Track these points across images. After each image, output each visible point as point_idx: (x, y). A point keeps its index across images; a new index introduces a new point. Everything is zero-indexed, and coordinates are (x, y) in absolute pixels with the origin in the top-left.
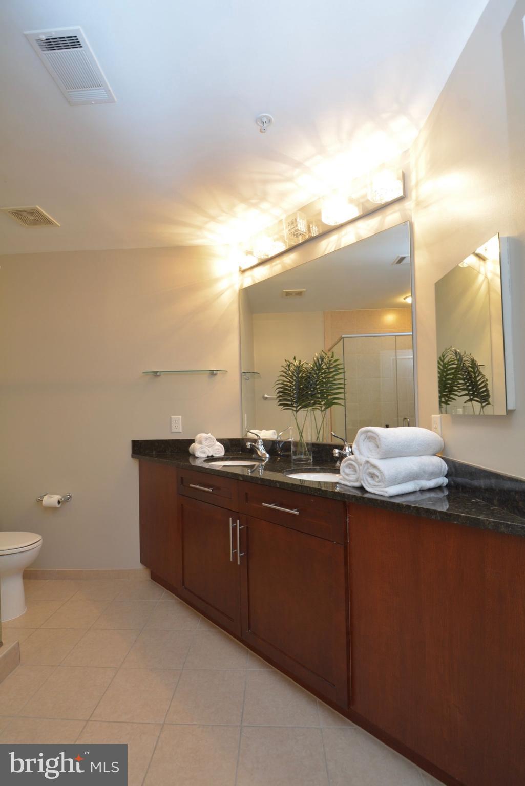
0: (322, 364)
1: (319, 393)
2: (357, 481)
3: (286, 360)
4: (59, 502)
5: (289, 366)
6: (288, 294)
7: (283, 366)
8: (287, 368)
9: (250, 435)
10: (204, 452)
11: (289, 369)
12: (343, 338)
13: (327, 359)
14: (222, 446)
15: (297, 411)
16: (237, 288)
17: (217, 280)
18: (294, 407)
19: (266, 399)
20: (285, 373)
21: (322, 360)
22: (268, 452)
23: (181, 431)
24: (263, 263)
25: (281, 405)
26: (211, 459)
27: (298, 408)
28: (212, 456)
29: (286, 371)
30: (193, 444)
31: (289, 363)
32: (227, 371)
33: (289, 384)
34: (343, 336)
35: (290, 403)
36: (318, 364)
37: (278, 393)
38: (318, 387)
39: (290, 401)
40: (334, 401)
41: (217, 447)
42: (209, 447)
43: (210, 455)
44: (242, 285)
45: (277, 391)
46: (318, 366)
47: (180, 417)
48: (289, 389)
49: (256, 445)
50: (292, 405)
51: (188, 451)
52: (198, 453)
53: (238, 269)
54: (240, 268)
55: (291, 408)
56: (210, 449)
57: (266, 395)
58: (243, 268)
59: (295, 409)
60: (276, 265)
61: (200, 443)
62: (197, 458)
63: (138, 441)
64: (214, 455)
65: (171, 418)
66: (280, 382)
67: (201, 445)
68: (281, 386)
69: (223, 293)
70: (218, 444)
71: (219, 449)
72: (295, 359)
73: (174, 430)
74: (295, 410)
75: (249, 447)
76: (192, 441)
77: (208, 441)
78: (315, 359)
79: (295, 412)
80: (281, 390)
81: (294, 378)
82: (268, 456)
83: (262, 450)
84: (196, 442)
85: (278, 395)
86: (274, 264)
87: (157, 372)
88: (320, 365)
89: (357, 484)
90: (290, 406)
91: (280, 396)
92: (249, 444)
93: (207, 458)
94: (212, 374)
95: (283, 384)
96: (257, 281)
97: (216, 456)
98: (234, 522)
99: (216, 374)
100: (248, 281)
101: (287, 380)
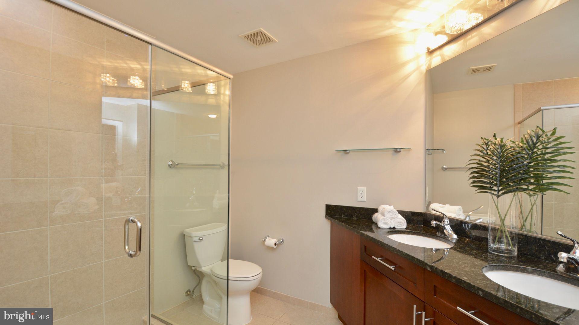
0: (537, 143)
1: (532, 177)
3: (482, 138)
4: (275, 244)
5: (487, 144)
6: (475, 71)
7: (478, 145)
8: (485, 147)
9: (433, 211)
10: (386, 224)
11: (487, 148)
12: (543, 110)
13: (544, 137)
14: (405, 219)
15: (498, 196)
16: (424, 69)
17: (404, 64)
18: (495, 190)
19: (445, 170)
20: (481, 151)
21: (538, 137)
22: (456, 232)
23: (366, 201)
24: (454, 39)
26: (394, 231)
27: (500, 193)
28: (394, 228)
29: (481, 149)
30: (376, 214)
31: (486, 141)
32: (411, 149)
33: (486, 164)
34: (542, 108)
35: (489, 186)
36: (531, 143)
37: (471, 173)
38: (531, 170)
39: (488, 183)
41: (399, 220)
42: (391, 219)
43: (392, 226)
44: (429, 65)
47: (366, 188)
48: (487, 169)
49: (442, 224)
50: (491, 188)
51: (372, 219)
52: (381, 224)
53: (426, 50)
54: (428, 49)
55: (490, 191)
56: (392, 221)
57: (445, 166)
58: (432, 48)
59: (496, 193)
60: (472, 38)
61: (383, 215)
62: (380, 228)
63: (330, 205)
64: (396, 227)
65: (357, 188)
66: (475, 161)
67: (384, 217)
68: (477, 166)
69: (409, 76)
70: (400, 216)
71: (401, 223)
72: (494, 136)
73: (359, 199)
74: (495, 195)
75: (434, 226)
76: (375, 211)
77: (390, 214)
78: (526, 136)
79: (495, 197)
80: (475, 170)
81: (495, 158)
82: (455, 236)
83: (448, 230)
84: (379, 213)
85: (472, 175)
87: (347, 150)
88: (535, 144)
90: (489, 190)
92: (434, 223)
93: (389, 230)
94: (395, 152)
95: (478, 164)
96: (447, 59)
97: (398, 227)
98: (419, 311)
99: (399, 152)
100: (436, 60)
101: (485, 160)
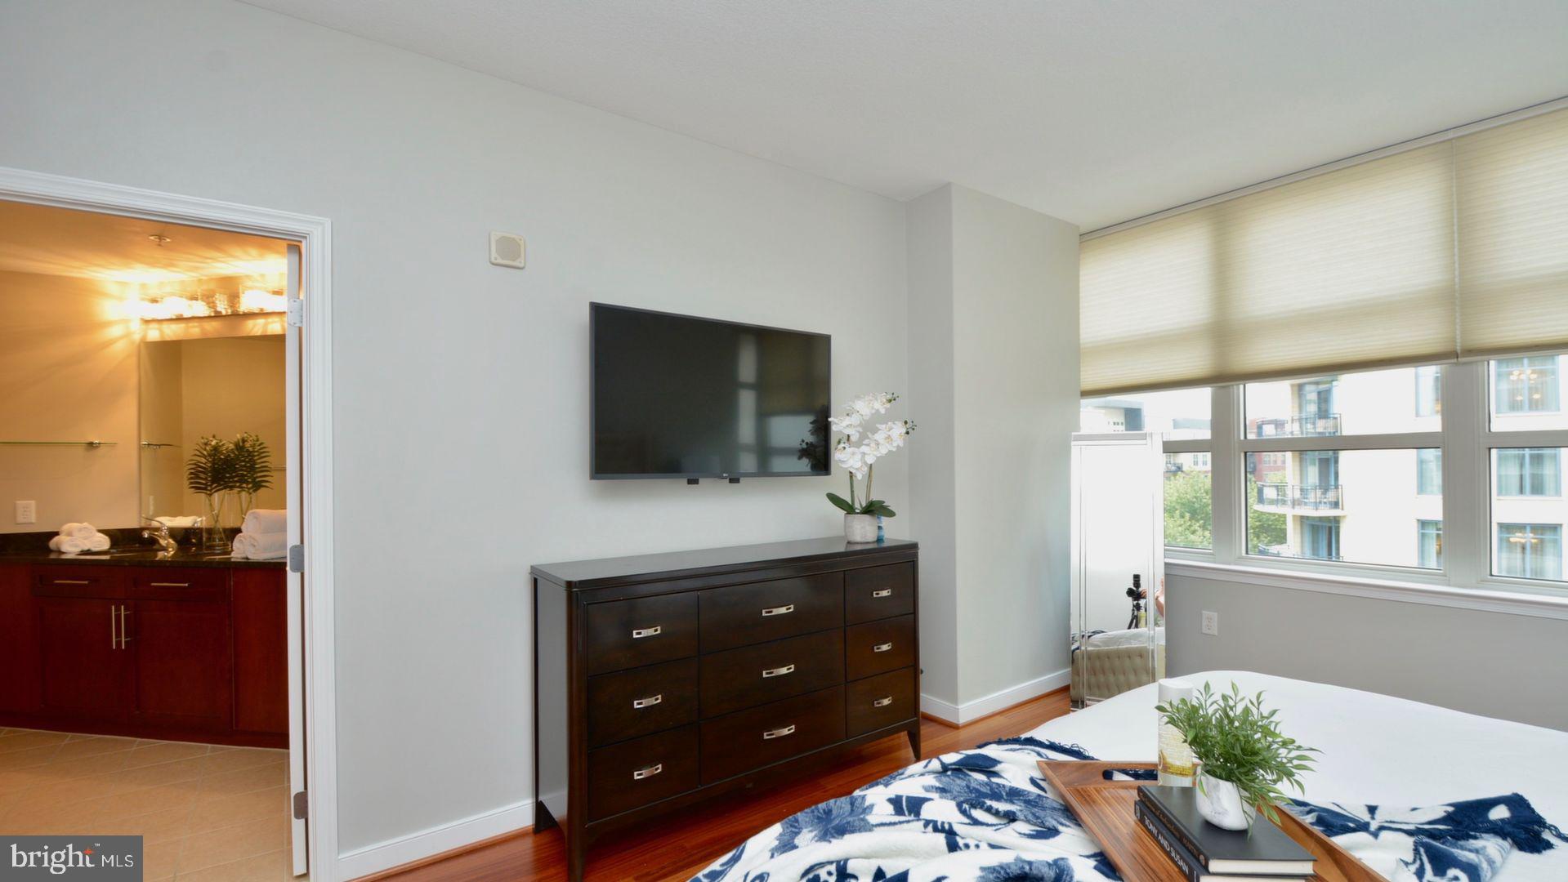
0: (244, 446)
2: (244, 553)
3: (202, 438)
5: (205, 444)
8: (203, 447)
9: (155, 524)
10: (76, 546)
11: (205, 448)
13: (250, 441)
14: (107, 538)
15: (210, 495)
16: (136, 339)
18: (208, 489)
20: (200, 452)
21: (244, 442)
22: (175, 541)
23: (34, 522)
25: (193, 487)
26: (87, 552)
27: (213, 491)
29: (201, 450)
30: (57, 536)
31: (205, 442)
32: (116, 444)
33: (202, 464)
35: (203, 486)
39: (202, 483)
40: (264, 484)
41: (99, 539)
42: (85, 540)
43: (87, 548)
44: (144, 337)
45: (188, 473)
46: (240, 447)
48: (200, 469)
49: (158, 534)
50: (205, 489)
51: (47, 547)
52: (66, 547)
53: (139, 317)
54: (143, 319)
55: (204, 491)
56: (86, 542)
58: (147, 318)
59: (209, 492)
61: (70, 535)
62: (64, 551)
64: (93, 549)
65: (16, 503)
66: (194, 462)
67: (71, 538)
68: (194, 467)
70: (101, 535)
71: (102, 542)
72: (213, 437)
73: (21, 521)
74: (208, 494)
75: (147, 537)
76: (55, 533)
77: (82, 533)
78: (236, 440)
79: (208, 496)
80: (193, 471)
81: (210, 459)
82: (174, 545)
83: (166, 539)
84: (62, 534)
86: (191, 325)
88: (242, 447)
89: (244, 556)
91: (191, 478)
92: (147, 533)
93: (81, 552)
94: (90, 447)
97: (97, 548)
98: (118, 610)
99: (96, 448)
100: (154, 335)
101: (201, 461)
